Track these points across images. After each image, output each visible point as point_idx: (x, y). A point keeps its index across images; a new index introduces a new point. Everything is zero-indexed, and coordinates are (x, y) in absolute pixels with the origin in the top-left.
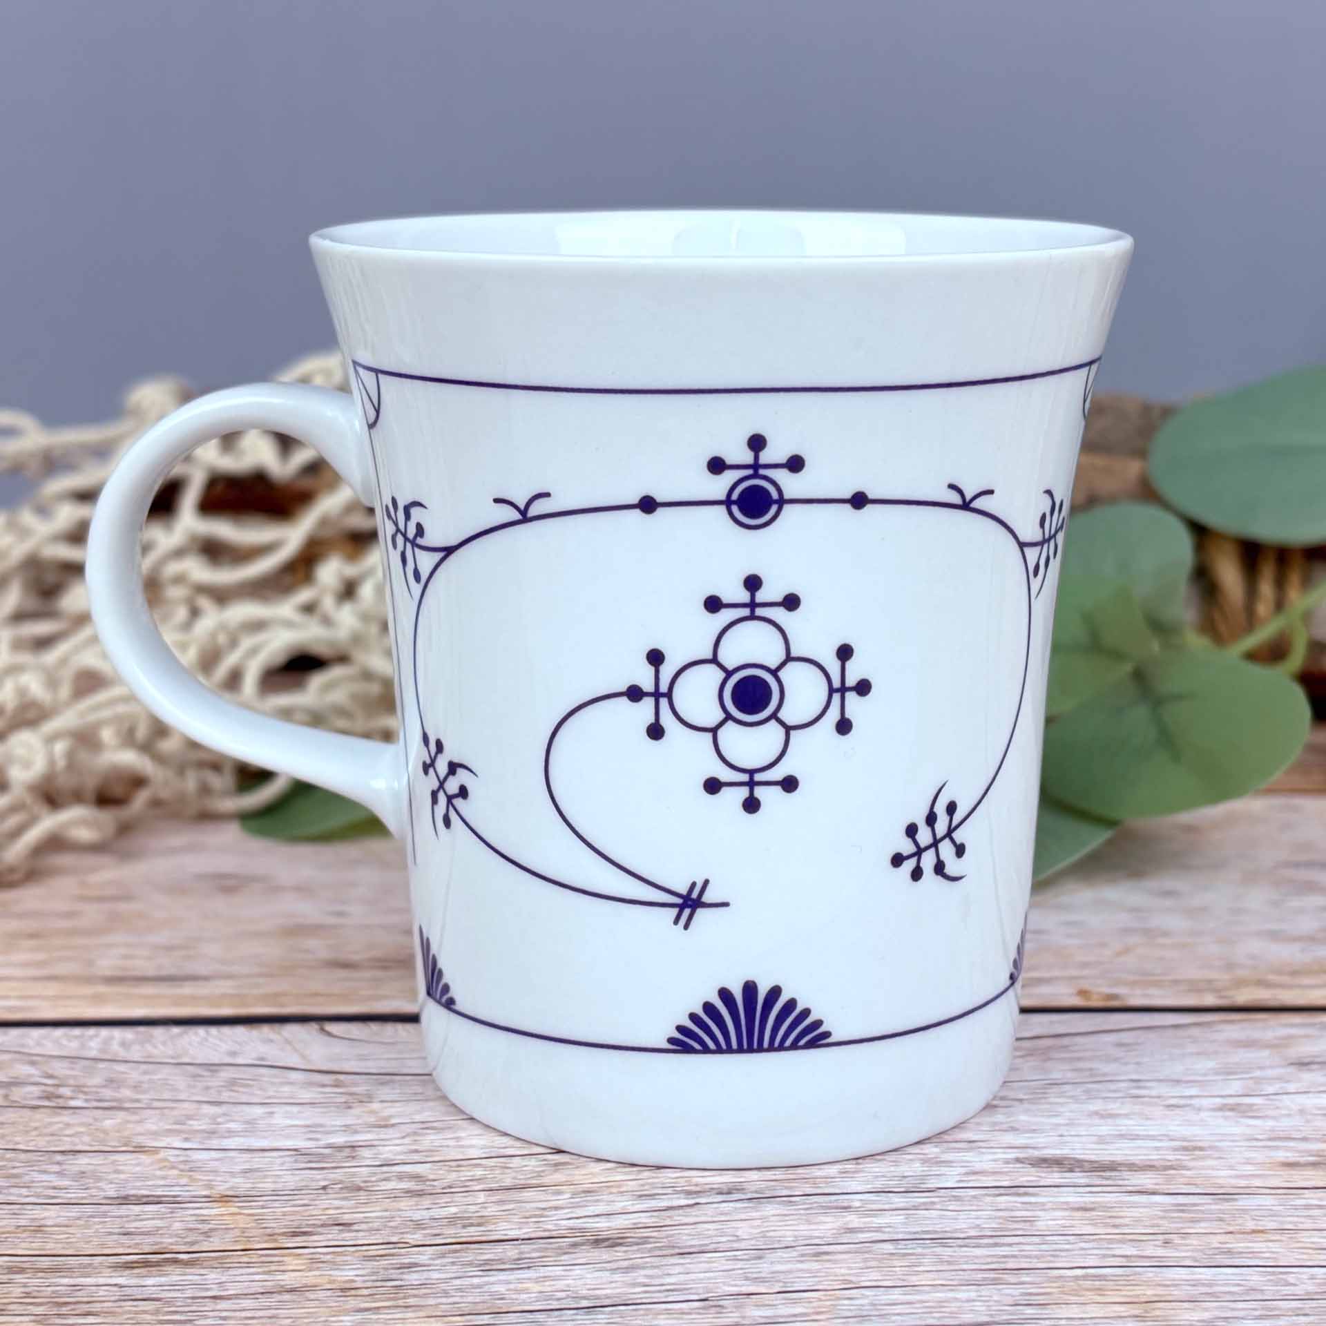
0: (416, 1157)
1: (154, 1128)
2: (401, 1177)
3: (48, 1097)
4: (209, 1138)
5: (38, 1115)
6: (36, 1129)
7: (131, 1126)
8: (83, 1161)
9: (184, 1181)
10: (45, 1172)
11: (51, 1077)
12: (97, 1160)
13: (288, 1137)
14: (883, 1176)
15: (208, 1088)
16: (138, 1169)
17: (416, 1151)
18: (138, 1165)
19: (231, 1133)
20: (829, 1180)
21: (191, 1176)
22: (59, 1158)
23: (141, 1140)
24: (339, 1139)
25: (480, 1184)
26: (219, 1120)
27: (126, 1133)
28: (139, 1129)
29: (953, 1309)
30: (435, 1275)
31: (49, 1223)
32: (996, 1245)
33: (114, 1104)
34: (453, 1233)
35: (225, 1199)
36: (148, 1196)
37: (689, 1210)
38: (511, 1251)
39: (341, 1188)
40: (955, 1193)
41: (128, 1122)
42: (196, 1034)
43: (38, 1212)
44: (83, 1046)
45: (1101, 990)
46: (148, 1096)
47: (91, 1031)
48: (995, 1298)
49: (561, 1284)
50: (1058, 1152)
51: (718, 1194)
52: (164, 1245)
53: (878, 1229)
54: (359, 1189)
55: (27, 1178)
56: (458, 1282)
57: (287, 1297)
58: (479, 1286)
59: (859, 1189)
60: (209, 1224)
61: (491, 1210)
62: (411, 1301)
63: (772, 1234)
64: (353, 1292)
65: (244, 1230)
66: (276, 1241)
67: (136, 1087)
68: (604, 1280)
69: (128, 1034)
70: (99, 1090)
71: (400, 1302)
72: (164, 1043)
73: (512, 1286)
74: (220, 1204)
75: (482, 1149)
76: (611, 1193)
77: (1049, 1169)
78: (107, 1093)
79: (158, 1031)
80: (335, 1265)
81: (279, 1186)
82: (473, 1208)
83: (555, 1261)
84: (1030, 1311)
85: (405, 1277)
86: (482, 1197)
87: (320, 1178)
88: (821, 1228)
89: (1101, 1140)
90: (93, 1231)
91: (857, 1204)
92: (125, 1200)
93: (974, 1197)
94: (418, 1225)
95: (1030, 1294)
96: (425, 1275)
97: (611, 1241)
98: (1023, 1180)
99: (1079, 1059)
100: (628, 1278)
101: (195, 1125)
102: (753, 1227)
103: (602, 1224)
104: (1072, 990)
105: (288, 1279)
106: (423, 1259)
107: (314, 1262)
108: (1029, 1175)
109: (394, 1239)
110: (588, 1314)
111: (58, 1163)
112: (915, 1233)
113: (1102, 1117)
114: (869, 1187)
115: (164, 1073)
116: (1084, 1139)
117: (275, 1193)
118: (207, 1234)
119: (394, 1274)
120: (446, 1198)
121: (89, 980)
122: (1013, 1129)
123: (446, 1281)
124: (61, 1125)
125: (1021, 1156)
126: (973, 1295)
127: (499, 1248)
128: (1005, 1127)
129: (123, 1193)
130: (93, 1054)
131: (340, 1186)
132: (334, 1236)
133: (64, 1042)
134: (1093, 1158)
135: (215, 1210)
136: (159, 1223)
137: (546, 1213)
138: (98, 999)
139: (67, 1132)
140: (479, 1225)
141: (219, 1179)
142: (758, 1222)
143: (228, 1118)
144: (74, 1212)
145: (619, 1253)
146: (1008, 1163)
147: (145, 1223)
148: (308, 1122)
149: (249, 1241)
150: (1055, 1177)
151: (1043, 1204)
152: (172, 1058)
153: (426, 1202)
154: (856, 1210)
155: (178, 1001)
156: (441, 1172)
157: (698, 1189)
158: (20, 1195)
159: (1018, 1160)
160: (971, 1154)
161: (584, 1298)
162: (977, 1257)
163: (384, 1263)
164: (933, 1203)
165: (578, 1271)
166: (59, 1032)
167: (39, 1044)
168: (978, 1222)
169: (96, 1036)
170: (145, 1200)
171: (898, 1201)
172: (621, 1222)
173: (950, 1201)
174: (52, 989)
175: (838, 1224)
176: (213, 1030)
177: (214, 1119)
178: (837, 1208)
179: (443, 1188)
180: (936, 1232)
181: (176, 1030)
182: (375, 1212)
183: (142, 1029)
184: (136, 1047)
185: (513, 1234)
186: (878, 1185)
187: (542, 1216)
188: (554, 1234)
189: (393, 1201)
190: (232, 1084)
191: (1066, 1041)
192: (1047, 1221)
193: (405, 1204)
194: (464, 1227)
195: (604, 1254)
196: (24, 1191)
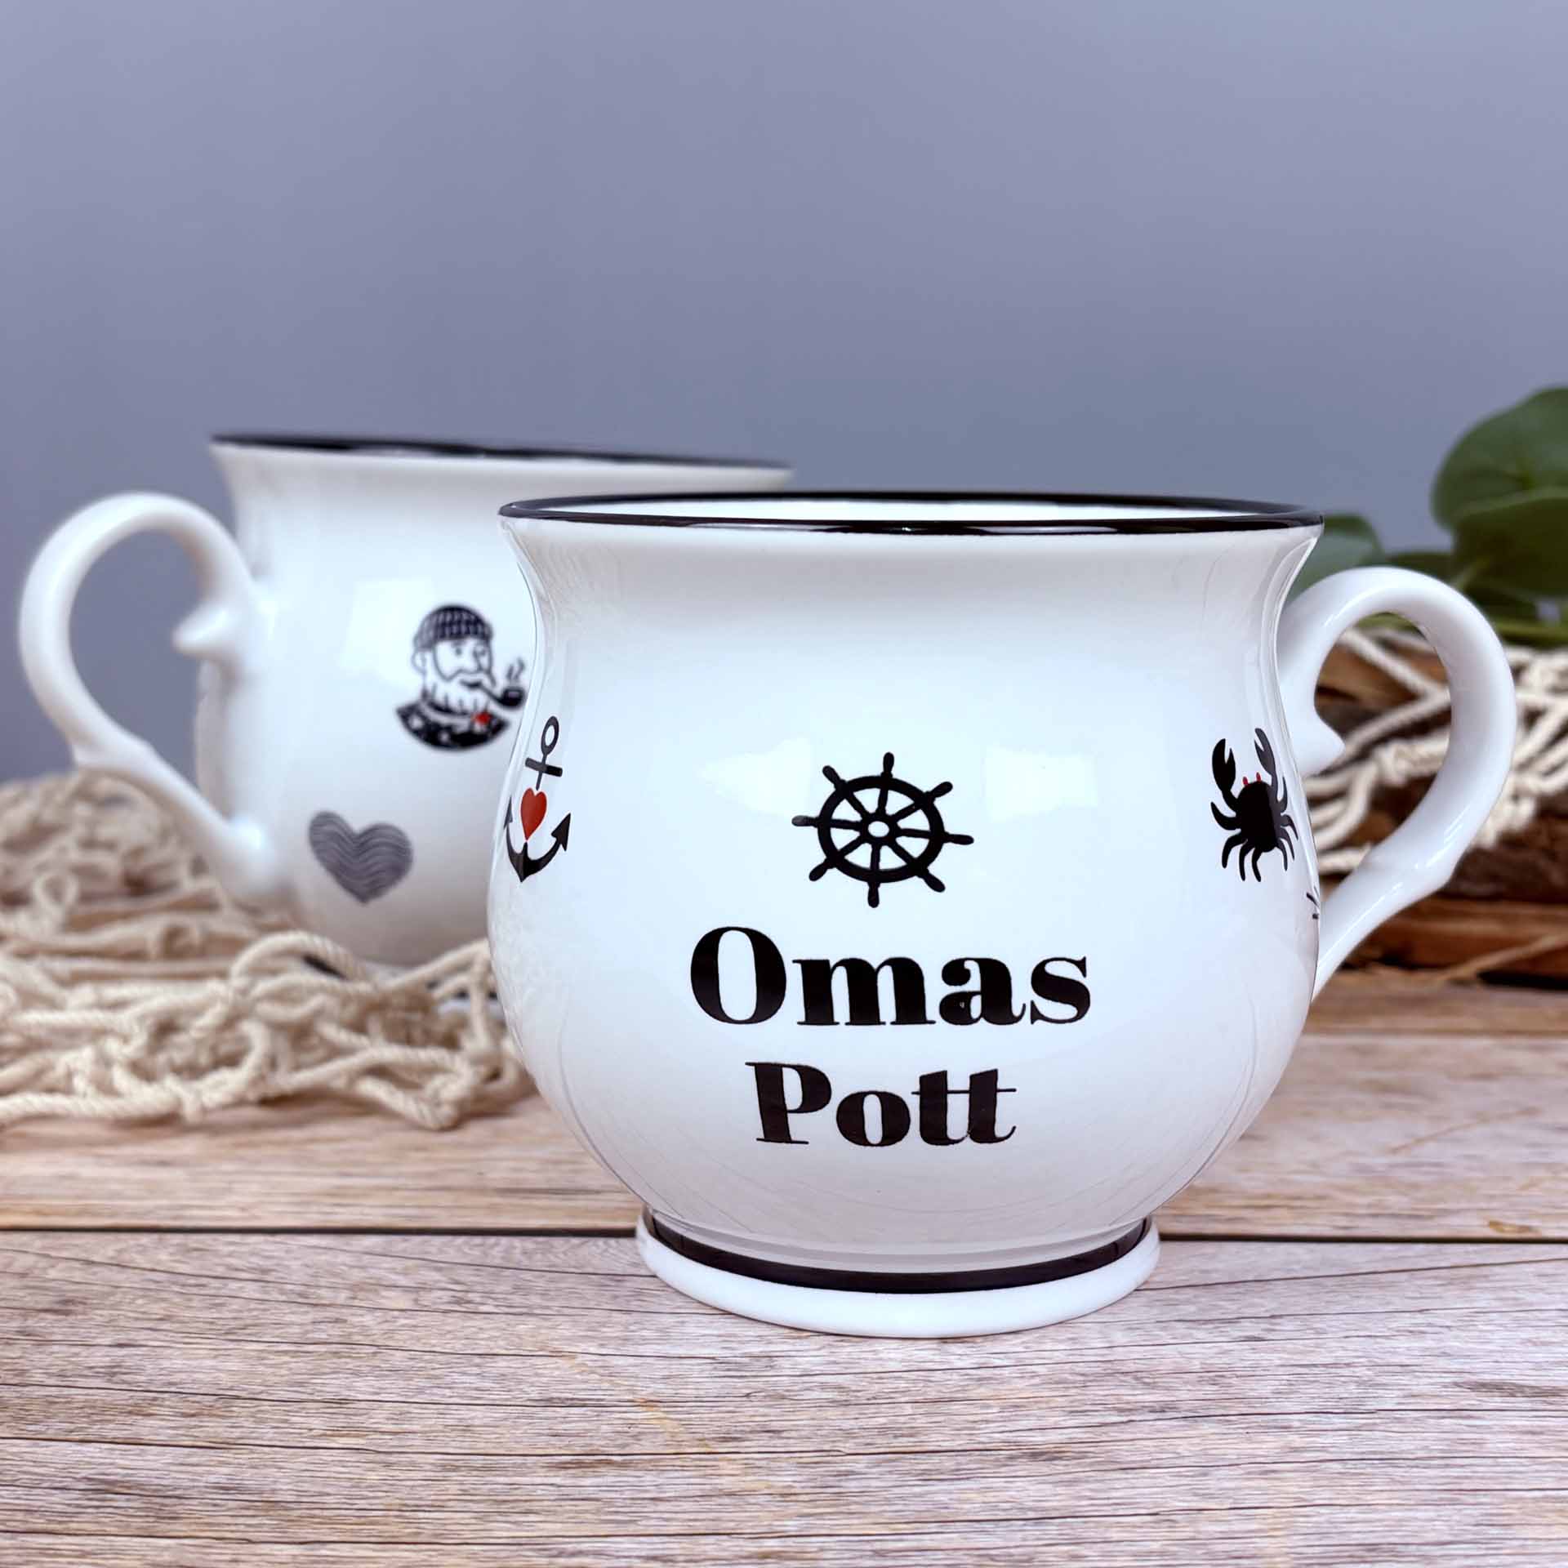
0: (836, 1369)
1: (567, 1333)
2: (823, 1387)
3: (459, 1302)
4: (623, 1345)
5: (451, 1319)
6: (449, 1332)
7: (543, 1331)
8: (501, 1363)
9: (606, 1385)
10: (464, 1374)
11: (457, 1283)
12: (516, 1363)
13: (703, 1346)
14: (1319, 1397)
15: (616, 1297)
16: (557, 1373)
17: (835, 1363)
18: (558, 1368)
19: (645, 1341)
20: (1264, 1400)
21: (611, 1381)
22: (477, 1360)
23: (556, 1345)
24: (756, 1349)
25: (905, 1396)
26: (632, 1328)
27: (540, 1338)
28: (553, 1334)
29: (1416, 1529)
30: (875, 1483)
31: (477, 1422)
32: (1447, 1466)
33: (524, 1310)
34: (883, 1443)
35: (649, 1403)
36: (572, 1399)
37: (1123, 1426)
38: (948, 1463)
39: (765, 1397)
40: (1398, 1415)
41: (539, 1328)
42: (597, 1246)
43: (465, 1413)
44: (486, 1254)
45: (1512, 1222)
46: (556, 1304)
47: (492, 1240)
48: (1457, 1518)
49: (1004, 1495)
50: (1497, 1377)
51: (1151, 1412)
52: (595, 1448)
53: (1323, 1449)
54: (783, 1397)
55: (448, 1379)
56: (896, 1490)
57: (726, 1500)
58: (920, 1495)
59: (1298, 1409)
60: (637, 1427)
61: (921, 1421)
62: (853, 1508)
63: (1214, 1452)
64: (793, 1498)
65: (673, 1435)
66: (706, 1446)
67: (544, 1294)
68: (1048, 1492)
69: (529, 1243)
70: (509, 1297)
71: (843, 1509)
72: (565, 1253)
73: (954, 1496)
74: (644, 1409)
75: (901, 1362)
76: (1040, 1409)
77: (1489, 1394)
78: (517, 1299)
79: (558, 1242)
80: (771, 1471)
81: (702, 1392)
82: (902, 1419)
83: (994, 1473)
84: (1494, 1531)
85: (843, 1484)
86: (908, 1409)
87: (742, 1386)
88: (1264, 1446)
89: (1538, 1366)
90: (521, 1431)
91: (1297, 1424)
92: (549, 1403)
93: (1416, 1419)
94: (849, 1434)
95: (1491, 1515)
96: (865, 1483)
97: (1049, 1455)
98: (1464, 1404)
99: (1503, 1288)
100: (1071, 1491)
101: (608, 1331)
102: (1193, 1445)
103: (1038, 1438)
104: (1486, 1223)
105: (726, 1483)
106: (859, 1467)
107: (749, 1467)
108: (1471, 1400)
109: (826, 1447)
110: (1036, 1524)
111: (477, 1365)
112: (1363, 1453)
113: (1535, 1344)
114: (1306, 1408)
115: (570, 1282)
116: (1520, 1366)
117: (698, 1399)
118: (637, 1437)
119: (831, 1481)
120: (872, 1409)
121: (482, 1191)
122: (1445, 1354)
123: (886, 1489)
124: (473, 1329)
125: (1457, 1380)
126: (1432, 1514)
127: (936, 1458)
128: (1436, 1352)
129: (547, 1395)
130: (497, 1262)
131: (763, 1394)
132: (764, 1442)
133: (466, 1250)
134: (1533, 1383)
135: (641, 1415)
136: (587, 1426)
137: (977, 1426)
138: (493, 1209)
139: (481, 1336)
140: (911, 1436)
141: (639, 1384)
142: (1197, 1441)
143: (641, 1326)
144: (499, 1413)
145: (1059, 1466)
146: (1445, 1387)
147: (574, 1424)
148: (722, 1332)
149: (681, 1445)
150: (1496, 1401)
151: (1488, 1427)
152: (575, 1267)
153: (853, 1412)
154: (1297, 1431)
155: (573, 1213)
156: (863, 1384)
157: (1129, 1407)
158: (444, 1396)
159: (1457, 1384)
160: (1407, 1378)
161: (1030, 1509)
162: (1429, 1478)
163: (821, 1470)
164: (1375, 1424)
165: (1019, 1483)
166: (460, 1240)
167: (441, 1251)
168: (1425, 1443)
169: (496, 1244)
170: (569, 1403)
171: (1338, 1421)
172: (1054, 1437)
173: (1392, 1422)
174: (446, 1199)
175: (1281, 1444)
176: (612, 1242)
177: (626, 1327)
178: (1276, 1427)
179: (868, 1399)
180: (1382, 1453)
181: (575, 1241)
182: (803, 1419)
183: (541, 1239)
184: (539, 1256)
185: (946, 1445)
186: (1316, 1405)
187: (974, 1429)
188: (988, 1446)
189: (820, 1410)
190: (638, 1293)
191: (1485, 1271)
192: (1497, 1443)
193: (832, 1413)
194: (896, 1437)
195: (1043, 1467)
196: (447, 1392)
